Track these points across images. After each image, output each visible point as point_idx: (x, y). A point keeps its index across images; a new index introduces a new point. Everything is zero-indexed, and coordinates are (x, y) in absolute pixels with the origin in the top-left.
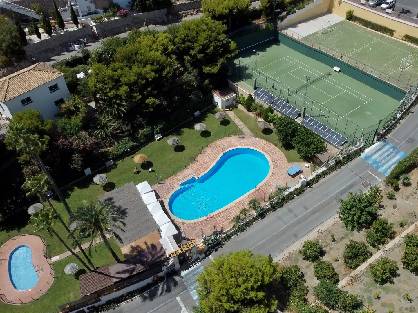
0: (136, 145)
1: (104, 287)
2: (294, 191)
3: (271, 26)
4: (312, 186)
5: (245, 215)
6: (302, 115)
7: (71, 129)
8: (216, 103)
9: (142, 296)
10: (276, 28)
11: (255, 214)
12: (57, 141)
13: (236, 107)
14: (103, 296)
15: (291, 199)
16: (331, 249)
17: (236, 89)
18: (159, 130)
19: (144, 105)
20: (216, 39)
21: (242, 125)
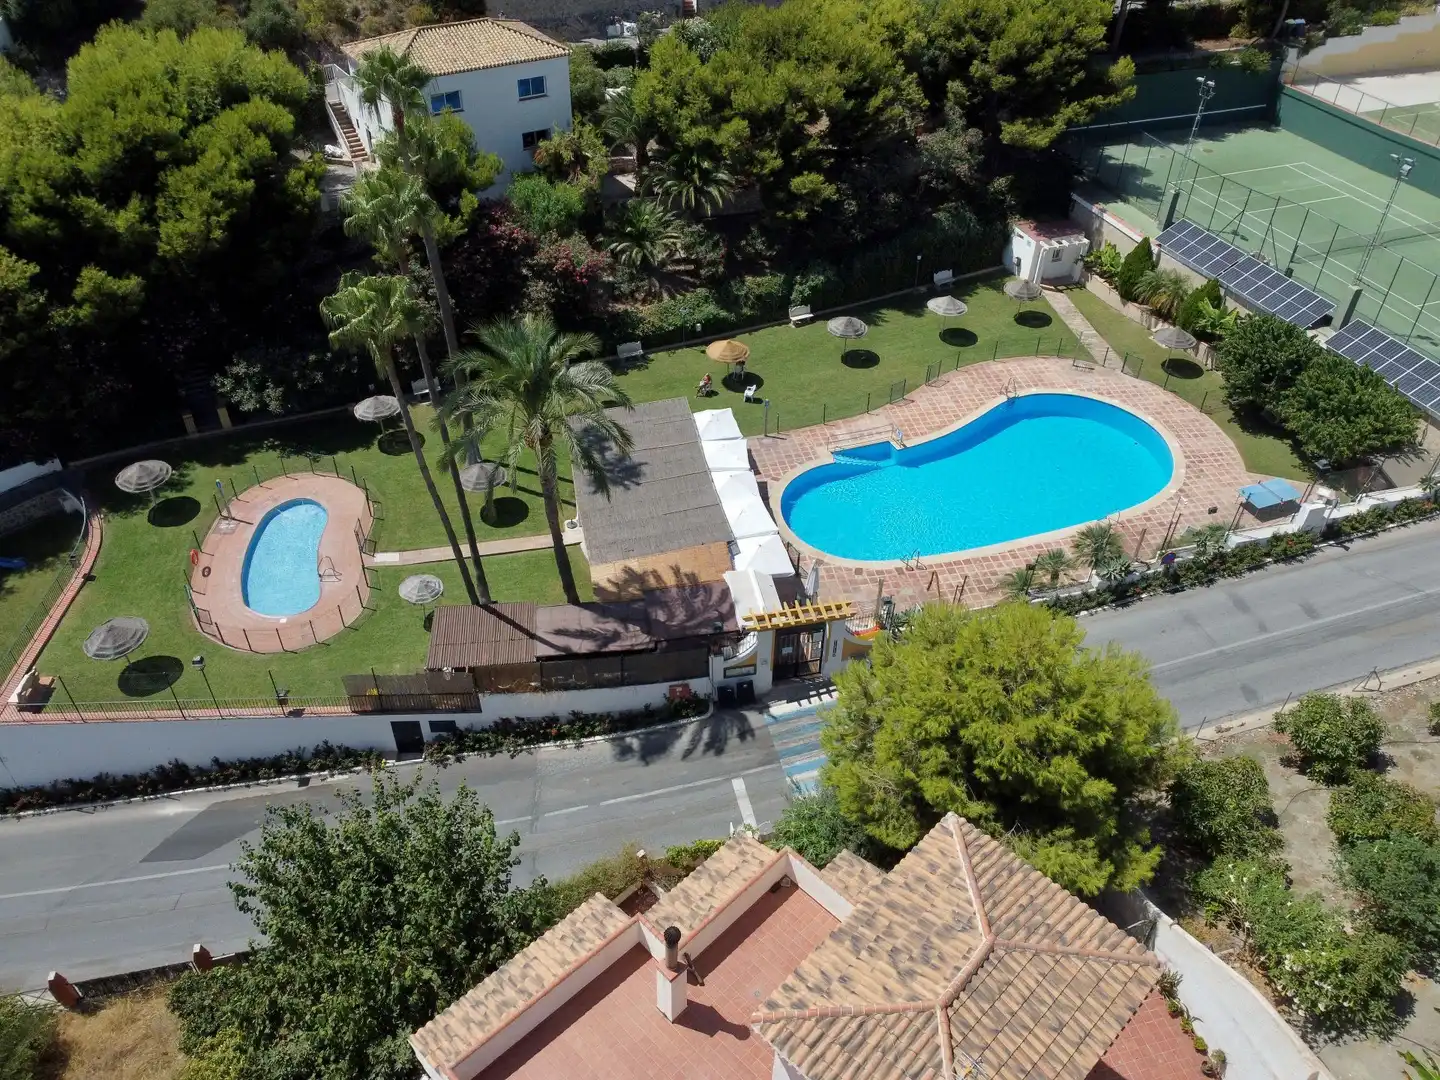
0: (724, 320)
1: (501, 661)
2: (1269, 541)
3: (1263, 61)
4: (1347, 544)
5: (1055, 576)
6: (1337, 321)
7: (547, 210)
8: (1015, 261)
9: (617, 742)
10: (1276, 72)
11: (1096, 581)
12: (498, 223)
13: (1081, 285)
14: (492, 693)
15: (1250, 570)
16: (1420, 757)
17: (1096, 224)
18: (807, 292)
19: (781, 195)
20: (1069, 37)
21: (1093, 336)
